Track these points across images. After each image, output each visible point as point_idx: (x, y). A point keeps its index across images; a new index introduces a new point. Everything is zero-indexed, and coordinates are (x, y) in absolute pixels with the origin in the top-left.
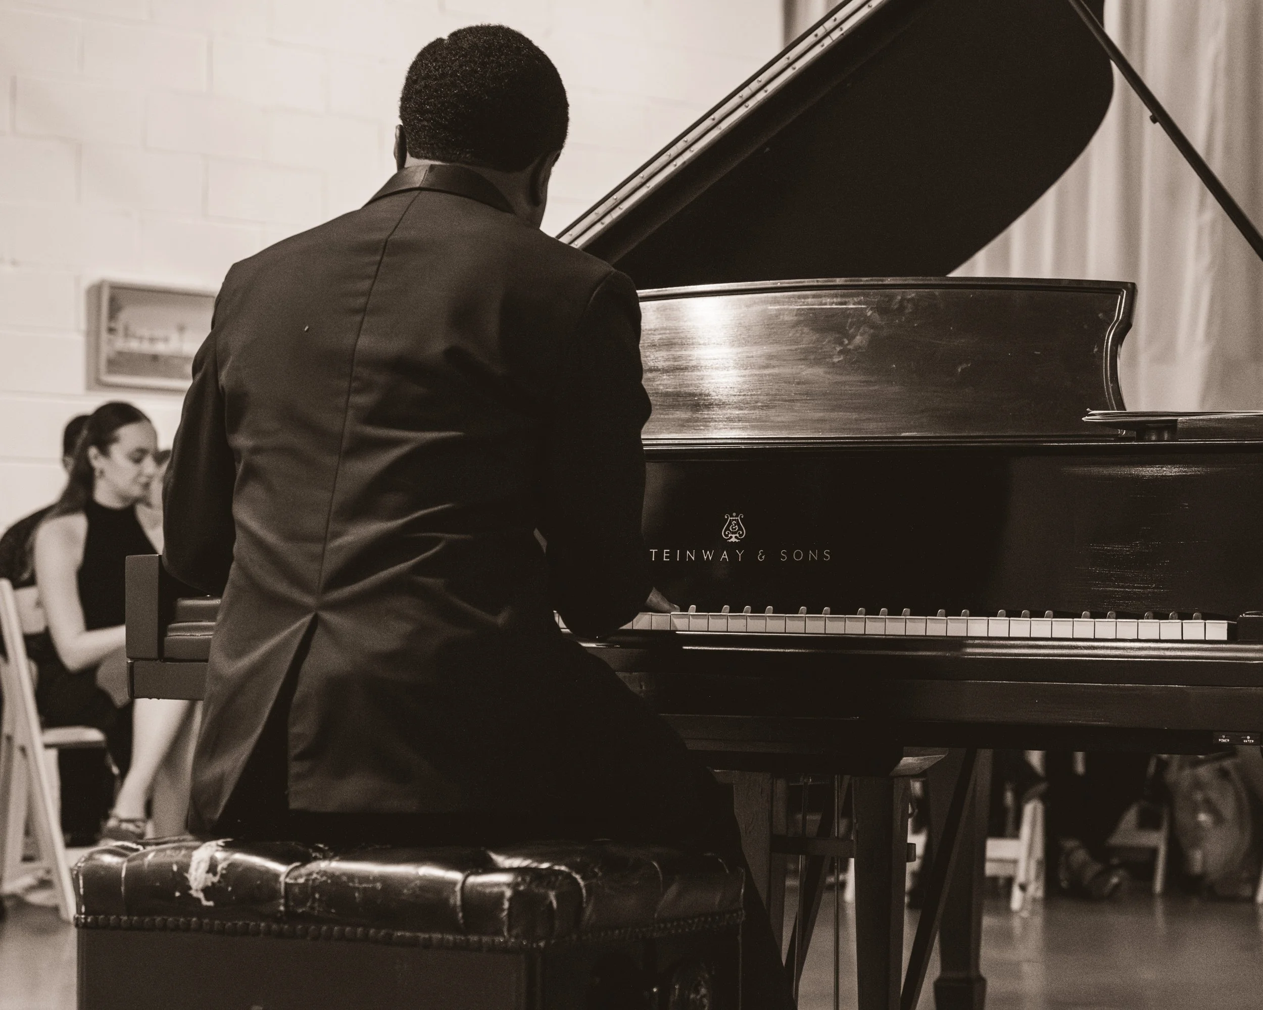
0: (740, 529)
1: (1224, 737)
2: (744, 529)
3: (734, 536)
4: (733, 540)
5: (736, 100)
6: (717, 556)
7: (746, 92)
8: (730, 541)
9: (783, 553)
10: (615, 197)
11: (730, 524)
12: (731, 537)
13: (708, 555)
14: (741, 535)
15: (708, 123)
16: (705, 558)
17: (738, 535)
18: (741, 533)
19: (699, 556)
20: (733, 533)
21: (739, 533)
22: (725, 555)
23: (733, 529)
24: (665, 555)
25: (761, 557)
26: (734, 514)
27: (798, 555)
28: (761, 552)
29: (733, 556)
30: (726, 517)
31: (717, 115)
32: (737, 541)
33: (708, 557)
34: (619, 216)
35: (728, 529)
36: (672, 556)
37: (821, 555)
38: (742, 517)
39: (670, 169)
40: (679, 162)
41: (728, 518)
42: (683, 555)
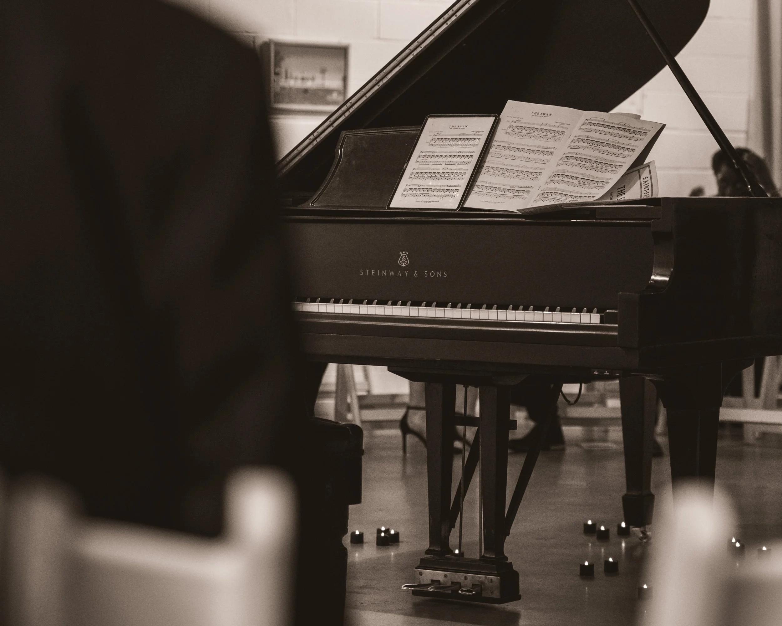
0: (407, 260)
1: (596, 371)
2: (408, 260)
3: (404, 263)
4: (404, 265)
5: (442, 20)
6: (396, 273)
7: (446, 16)
8: (402, 266)
9: (426, 273)
10: (384, 71)
11: (402, 257)
12: (402, 264)
13: (392, 273)
14: (407, 263)
15: (428, 32)
16: (391, 274)
17: (405, 263)
18: (407, 262)
19: (388, 273)
20: (403, 262)
21: (406, 262)
22: (400, 273)
23: (403, 260)
24: (373, 272)
25: (416, 275)
26: (404, 252)
27: (433, 274)
28: (416, 272)
29: (403, 274)
30: (400, 254)
31: (433, 28)
32: (405, 266)
33: (392, 274)
34: (387, 81)
35: (401, 260)
36: (376, 273)
37: (443, 274)
38: (408, 254)
39: (411, 57)
40: (415, 53)
41: (401, 254)
42: (381, 272)
